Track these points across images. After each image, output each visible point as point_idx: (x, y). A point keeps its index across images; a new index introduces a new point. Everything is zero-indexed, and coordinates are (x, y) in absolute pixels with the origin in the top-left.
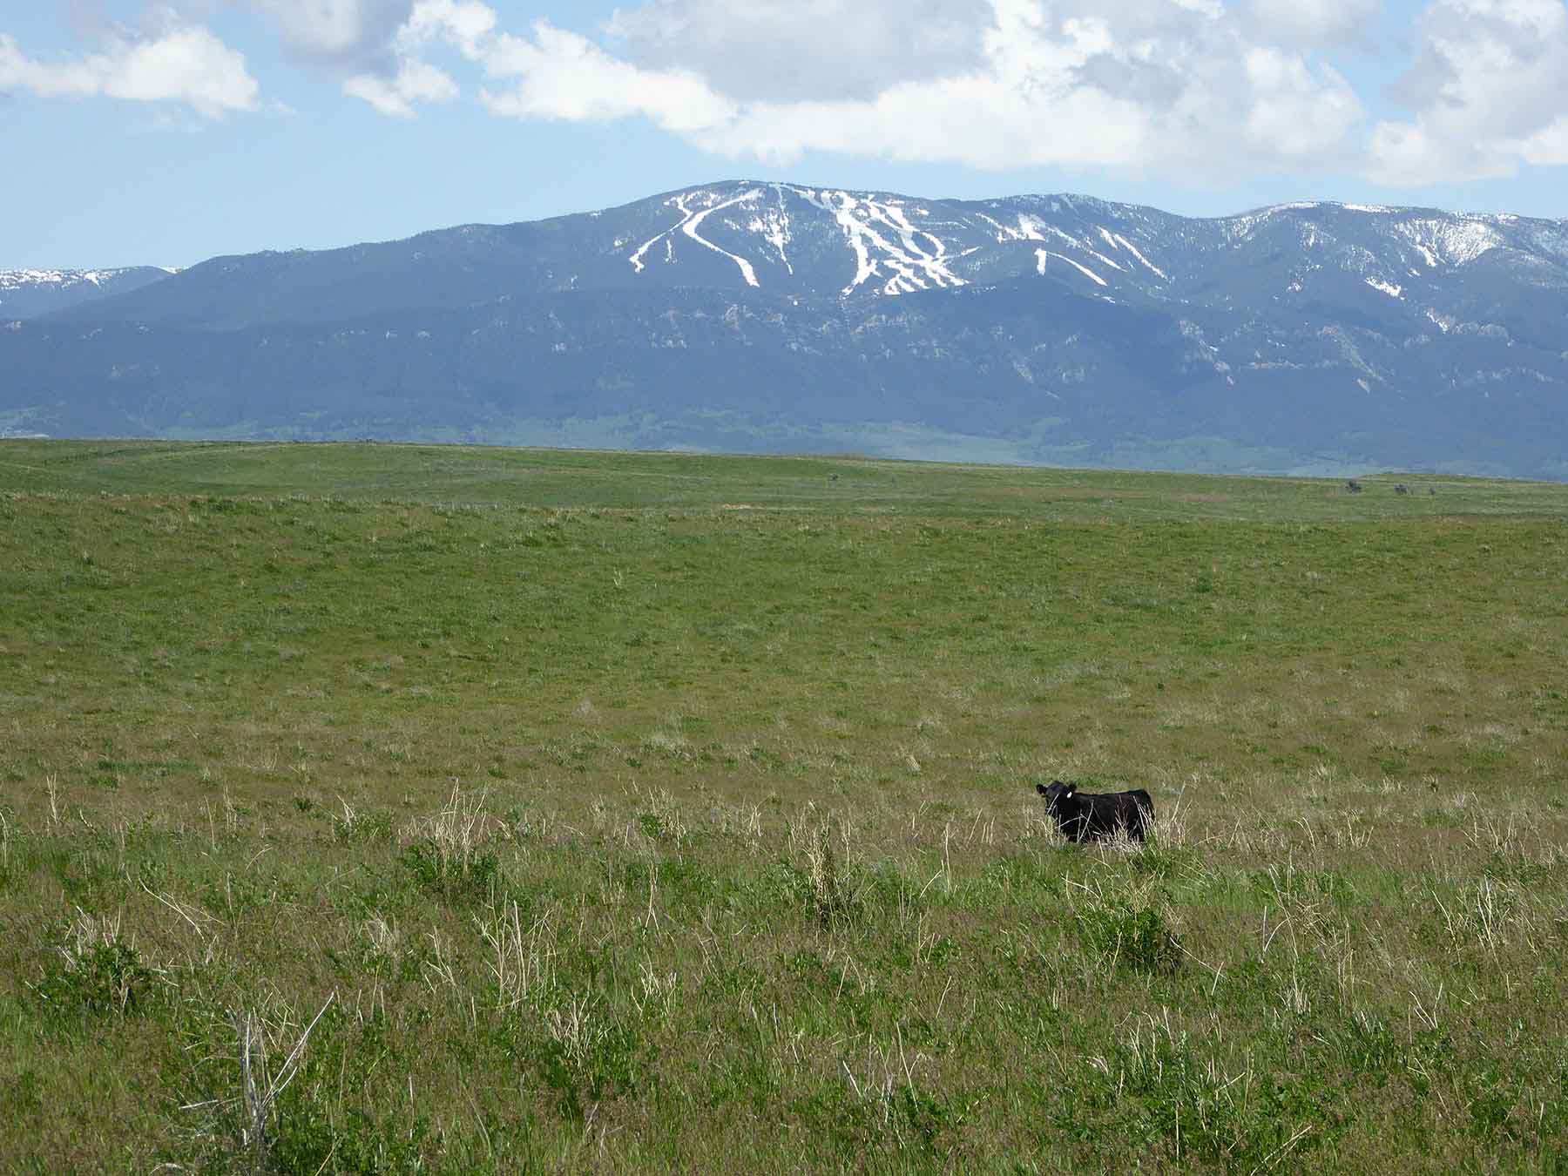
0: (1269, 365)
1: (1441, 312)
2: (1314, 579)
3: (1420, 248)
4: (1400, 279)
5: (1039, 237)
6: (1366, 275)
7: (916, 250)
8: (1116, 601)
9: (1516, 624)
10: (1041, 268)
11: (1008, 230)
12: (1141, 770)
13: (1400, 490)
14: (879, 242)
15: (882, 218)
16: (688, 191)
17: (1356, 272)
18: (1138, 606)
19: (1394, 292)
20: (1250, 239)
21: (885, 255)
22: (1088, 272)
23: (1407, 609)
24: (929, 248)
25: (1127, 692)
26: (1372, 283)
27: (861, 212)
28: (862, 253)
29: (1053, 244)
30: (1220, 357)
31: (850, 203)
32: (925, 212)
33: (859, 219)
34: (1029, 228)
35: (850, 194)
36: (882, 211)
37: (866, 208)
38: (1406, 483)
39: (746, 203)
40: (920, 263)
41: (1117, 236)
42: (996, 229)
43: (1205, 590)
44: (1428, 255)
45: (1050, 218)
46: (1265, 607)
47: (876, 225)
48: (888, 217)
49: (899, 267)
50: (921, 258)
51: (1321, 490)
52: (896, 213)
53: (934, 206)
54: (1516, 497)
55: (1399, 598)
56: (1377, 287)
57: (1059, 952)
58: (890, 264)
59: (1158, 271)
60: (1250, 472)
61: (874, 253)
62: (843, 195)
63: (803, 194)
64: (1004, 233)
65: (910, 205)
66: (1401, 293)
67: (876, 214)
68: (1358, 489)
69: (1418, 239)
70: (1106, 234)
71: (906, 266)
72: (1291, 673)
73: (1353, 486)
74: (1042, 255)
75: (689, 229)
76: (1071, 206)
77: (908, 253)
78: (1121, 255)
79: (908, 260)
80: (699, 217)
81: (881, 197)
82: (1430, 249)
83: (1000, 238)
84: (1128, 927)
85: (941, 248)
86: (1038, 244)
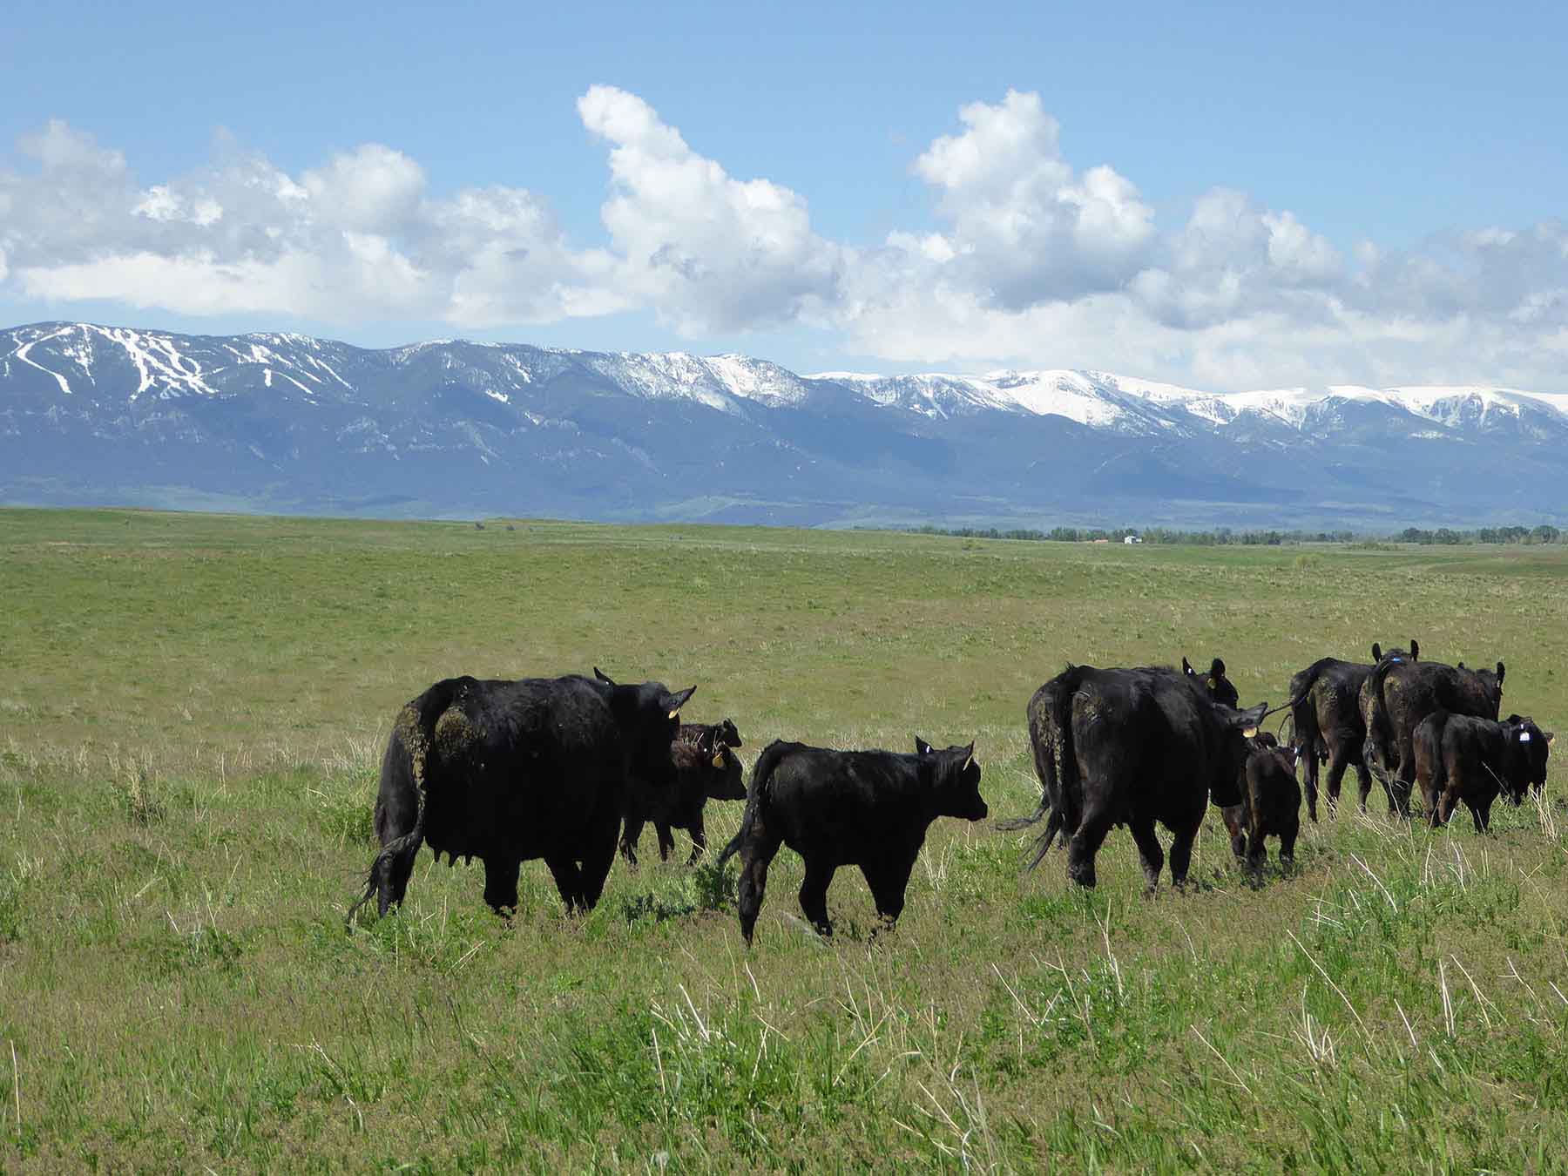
0: (422, 447)
1: (534, 412)
2: (455, 588)
3: (519, 370)
4: (507, 390)
5: (266, 361)
6: (485, 388)
7: (180, 368)
8: (324, 604)
9: (586, 614)
10: (268, 382)
11: (245, 356)
12: (342, 717)
13: (511, 529)
14: (155, 363)
15: (158, 348)
16: (21, 328)
17: (478, 386)
18: (338, 607)
19: (504, 399)
20: (408, 363)
21: (161, 373)
22: (299, 385)
23: (518, 606)
24: (192, 369)
25: (332, 665)
26: (489, 392)
27: (142, 344)
28: (144, 371)
29: (275, 366)
30: (391, 441)
31: (135, 337)
32: (187, 344)
33: (142, 348)
34: (259, 354)
35: (135, 331)
36: (157, 343)
37: (146, 341)
38: (513, 524)
39: (61, 337)
40: (184, 377)
41: (318, 361)
42: (235, 355)
43: (382, 596)
44: (525, 375)
45: (274, 348)
46: (423, 606)
47: (153, 352)
48: (161, 347)
49: (170, 380)
50: (185, 374)
51: (458, 530)
52: (167, 345)
53: (194, 340)
54: (586, 532)
55: (512, 600)
56: (493, 396)
58: (163, 378)
59: (347, 385)
60: (412, 518)
61: (153, 371)
62: (129, 332)
63: (101, 332)
64: (242, 358)
65: (177, 340)
66: (508, 400)
67: (153, 345)
68: (482, 528)
69: (519, 364)
70: (311, 360)
71: (174, 380)
72: (441, 650)
73: (479, 527)
74: (268, 372)
75: (21, 354)
76: (288, 341)
77: (176, 371)
78: (321, 373)
79: (176, 376)
80: (28, 347)
81: (156, 333)
82: (526, 371)
83: (239, 362)
85: (198, 368)
86: (265, 366)
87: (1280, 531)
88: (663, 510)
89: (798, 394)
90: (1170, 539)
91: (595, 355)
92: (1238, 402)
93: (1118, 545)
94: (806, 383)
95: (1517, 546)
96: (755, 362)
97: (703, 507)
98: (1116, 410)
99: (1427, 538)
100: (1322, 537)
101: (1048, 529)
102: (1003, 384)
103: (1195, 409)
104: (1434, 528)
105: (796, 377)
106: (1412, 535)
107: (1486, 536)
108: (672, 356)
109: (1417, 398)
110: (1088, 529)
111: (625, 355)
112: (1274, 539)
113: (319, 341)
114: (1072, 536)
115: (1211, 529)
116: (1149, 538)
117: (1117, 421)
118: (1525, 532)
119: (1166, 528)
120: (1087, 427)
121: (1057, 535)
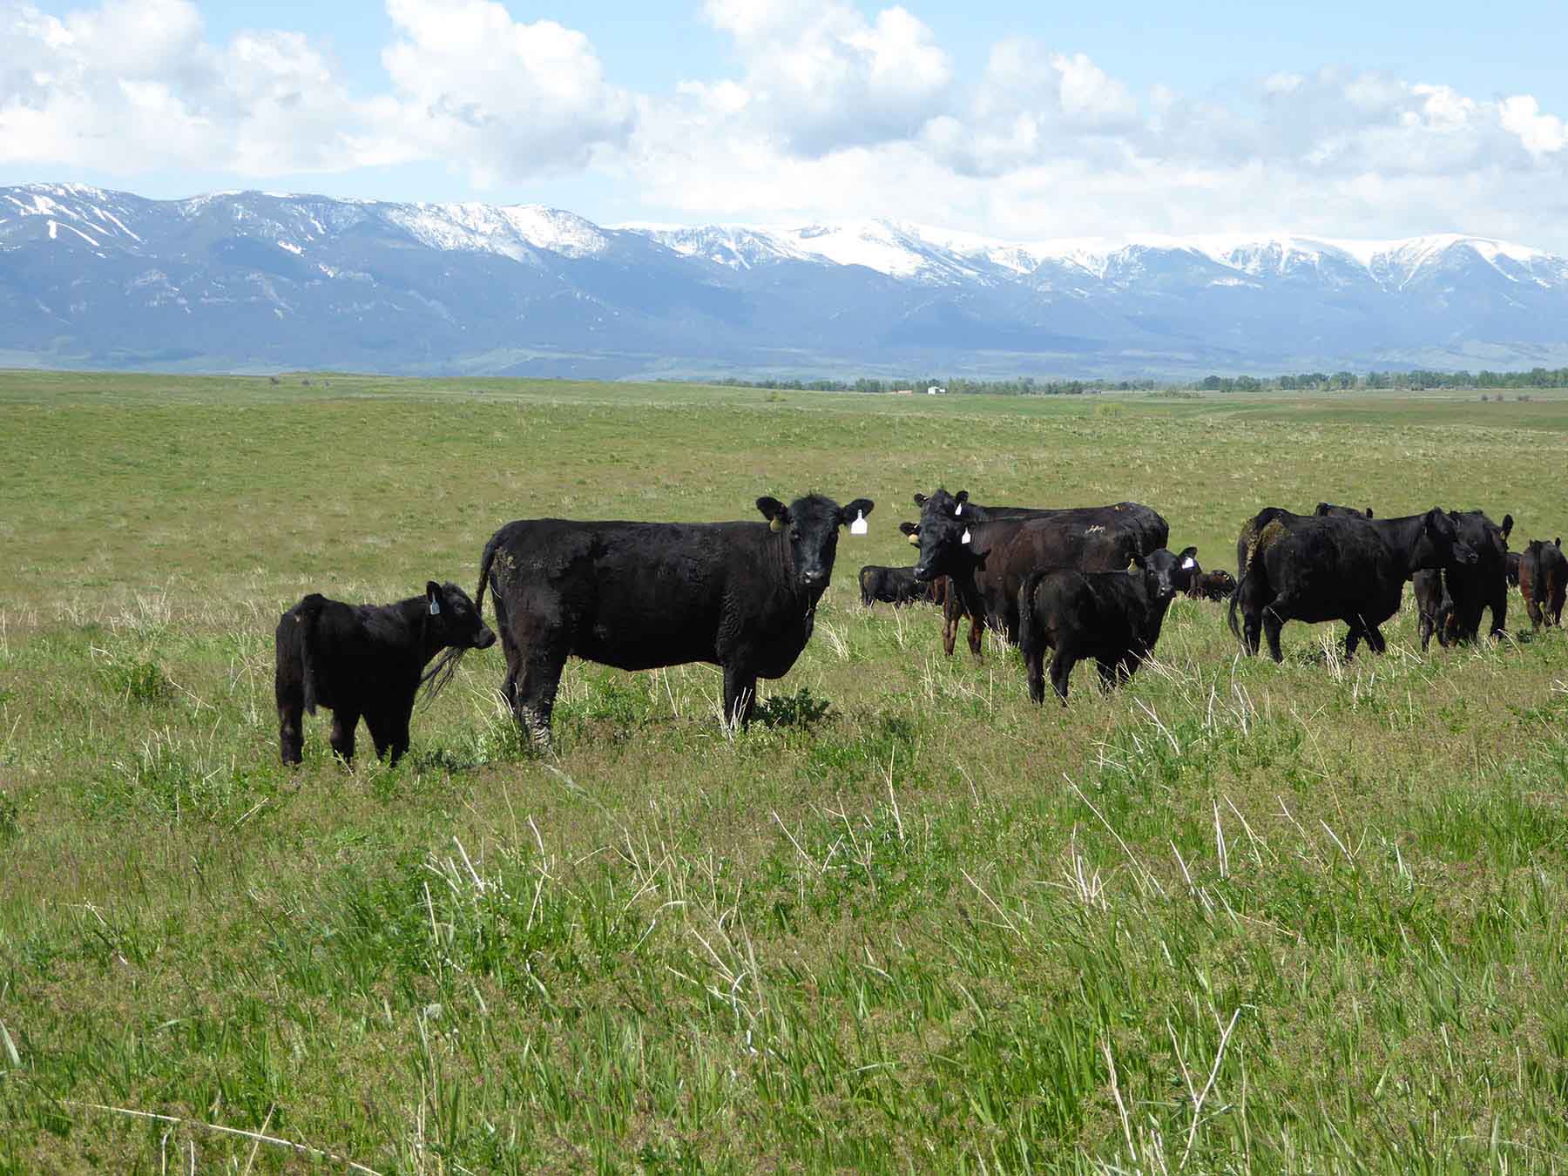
0: (214, 300)
1: (330, 265)
2: (250, 443)
3: (313, 221)
4: (300, 242)
5: (51, 213)
6: (278, 239)
8: (115, 461)
9: (385, 469)
10: (53, 234)
11: (27, 207)
12: (135, 575)
13: (306, 383)
17: (271, 238)
18: (129, 464)
19: (298, 251)
20: (197, 214)
22: (85, 236)
23: (313, 462)
25: (124, 522)
26: (282, 244)
29: (60, 218)
30: (181, 295)
34: (43, 205)
38: (310, 379)
41: (105, 212)
42: (19, 207)
43: (175, 452)
44: (318, 225)
45: (58, 199)
46: (217, 462)
51: (252, 383)
54: (383, 386)
55: (308, 455)
56: (286, 247)
57: (89, 694)
59: (135, 236)
60: (202, 372)
64: (25, 210)
66: (302, 252)
68: (277, 383)
69: (312, 216)
70: (97, 211)
72: (236, 506)
73: (274, 381)
74: (53, 225)
76: (72, 191)
78: (108, 225)
82: (319, 222)
83: (22, 213)
84: (136, 674)
86: (49, 217)
87: (1082, 380)
88: (465, 363)
89: (598, 245)
90: (972, 389)
91: (390, 206)
92: (1040, 252)
93: (921, 395)
94: (606, 233)
95: (1318, 392)
96: (554, 212)
97: (504, 359)
98: (918, 260)
99: (1228, 386)
100: (1125, 386)
101: (851, 381)
102: (805, 234)
103: (997, 258)
104: (1234, 375)
105: (595, 228)
106: (1212, 383)
107: (1285, 383)
108: (469, 206)
109: (1217, 245)
110: (891, 380)
111: (421, 205)
112: (1076, 388)
113: (104, 191)
114: (875, 387)
115: (1013, 378)
116: (952, 388)
117: (920, 272)
118: (1324, 379)
119: (968, 378)
120: (891, 277)
121: (861, 387)
